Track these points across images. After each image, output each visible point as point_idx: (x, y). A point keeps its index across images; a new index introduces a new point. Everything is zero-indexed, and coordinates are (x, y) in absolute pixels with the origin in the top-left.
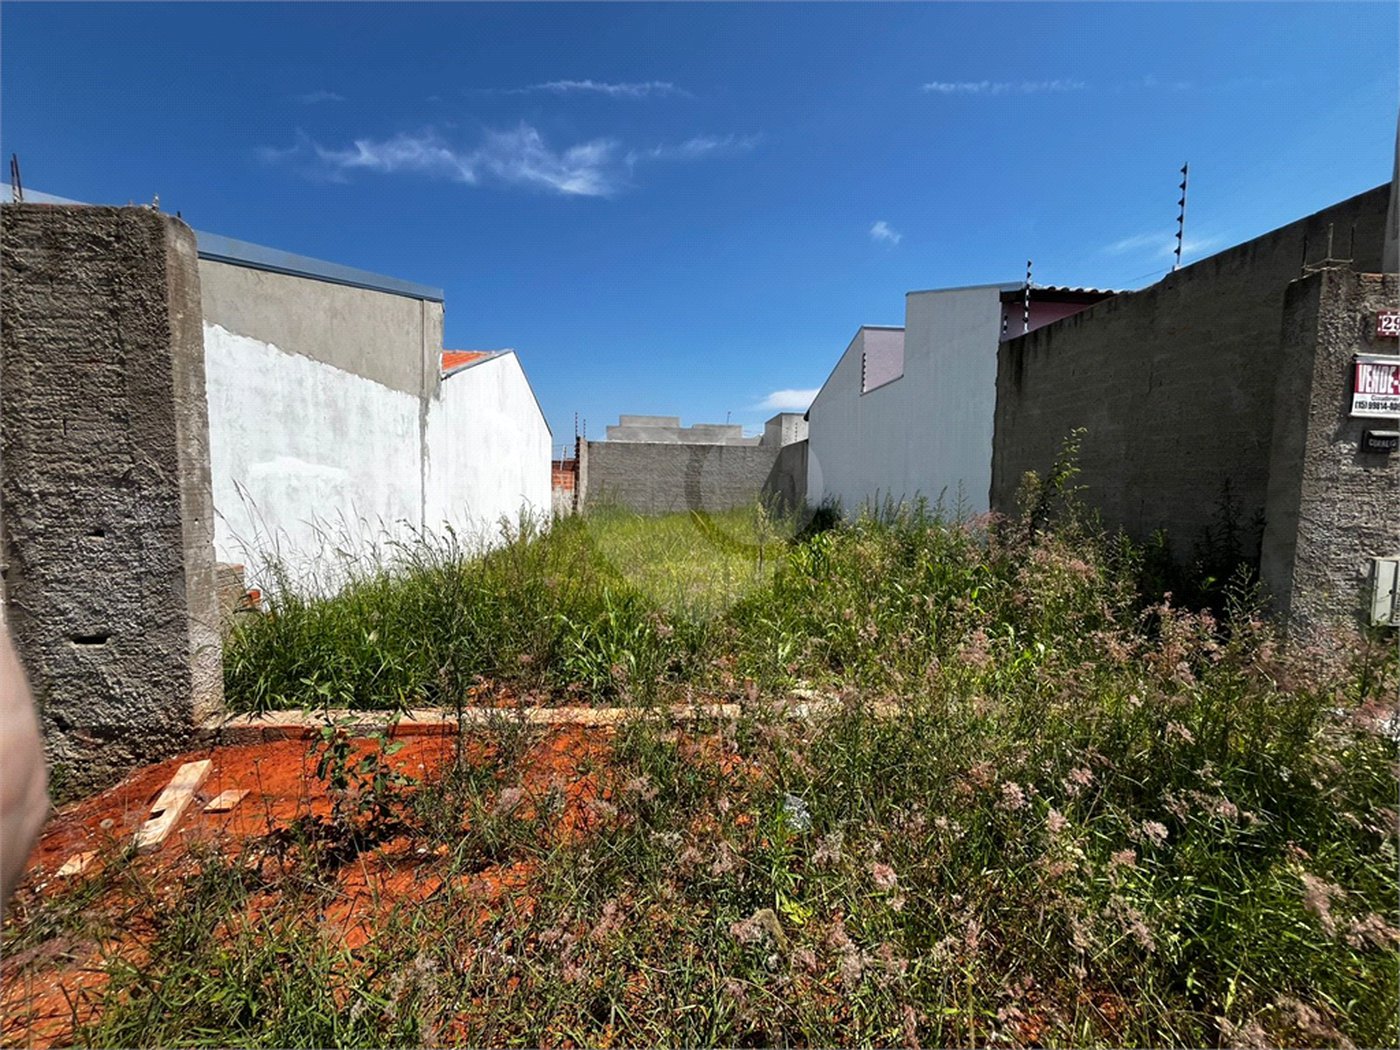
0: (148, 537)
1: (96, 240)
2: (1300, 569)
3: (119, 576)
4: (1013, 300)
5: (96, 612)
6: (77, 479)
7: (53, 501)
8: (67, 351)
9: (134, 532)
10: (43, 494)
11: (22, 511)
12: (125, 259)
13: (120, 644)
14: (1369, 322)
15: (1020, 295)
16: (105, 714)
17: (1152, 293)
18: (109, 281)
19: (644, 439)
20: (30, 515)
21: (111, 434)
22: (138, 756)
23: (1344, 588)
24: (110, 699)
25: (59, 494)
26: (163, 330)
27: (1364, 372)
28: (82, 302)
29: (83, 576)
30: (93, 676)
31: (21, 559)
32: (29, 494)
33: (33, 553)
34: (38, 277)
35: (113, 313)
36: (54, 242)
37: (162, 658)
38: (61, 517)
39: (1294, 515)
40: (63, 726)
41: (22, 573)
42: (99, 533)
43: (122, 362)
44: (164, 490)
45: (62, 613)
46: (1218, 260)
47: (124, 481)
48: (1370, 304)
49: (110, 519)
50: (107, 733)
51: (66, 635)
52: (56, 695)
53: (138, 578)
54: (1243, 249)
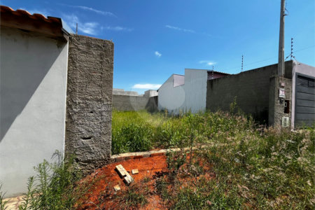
0: (104, 114)
1: (99, 46)
2: (275, 119)
3: (96, 123)
4: (210, 73)
5: (89, 132)
6: (88, 100)
7: (81, 105)
8: (89, 70)
9: (101, 112)
10: (79, 103)
11: (73, 107)
12: (105, 51)
13: (95, 139)
14: (280, 84)
15: (211, 72)
16: (89, 157)
17: (238, 75)
18: (101, 55)
19: (119, 94)
20: (75, 108)
21: (97, 89)
22: (96, 167)
23: (279, 122)
24: (91, 153)
25: (83, 103)
26: (112, 67)
27: (281, 92)
28: (94, 59)
29: (87, 123)
30: (88, 147)
31: (71, 119)
32: (76, 103)
33: (75, 117)
34: (84, 52)
35: (101, 62)
36: (88, 45)
37: (104, 142)
38: (83, 108)
39: (274, 111)
40: (77, 160)
41: (71, 122)
42: (92, 112)
43: (102, 73)
44: (109, 103)
45: (80, 132)
46: (249, 71)
47: (100, 100)
48: (280, 81)
49: (95, 109)
50: (89, 162)
51: (81, 138)
52: (77, 153)
53: (101, 123)
54: (253, 70)
